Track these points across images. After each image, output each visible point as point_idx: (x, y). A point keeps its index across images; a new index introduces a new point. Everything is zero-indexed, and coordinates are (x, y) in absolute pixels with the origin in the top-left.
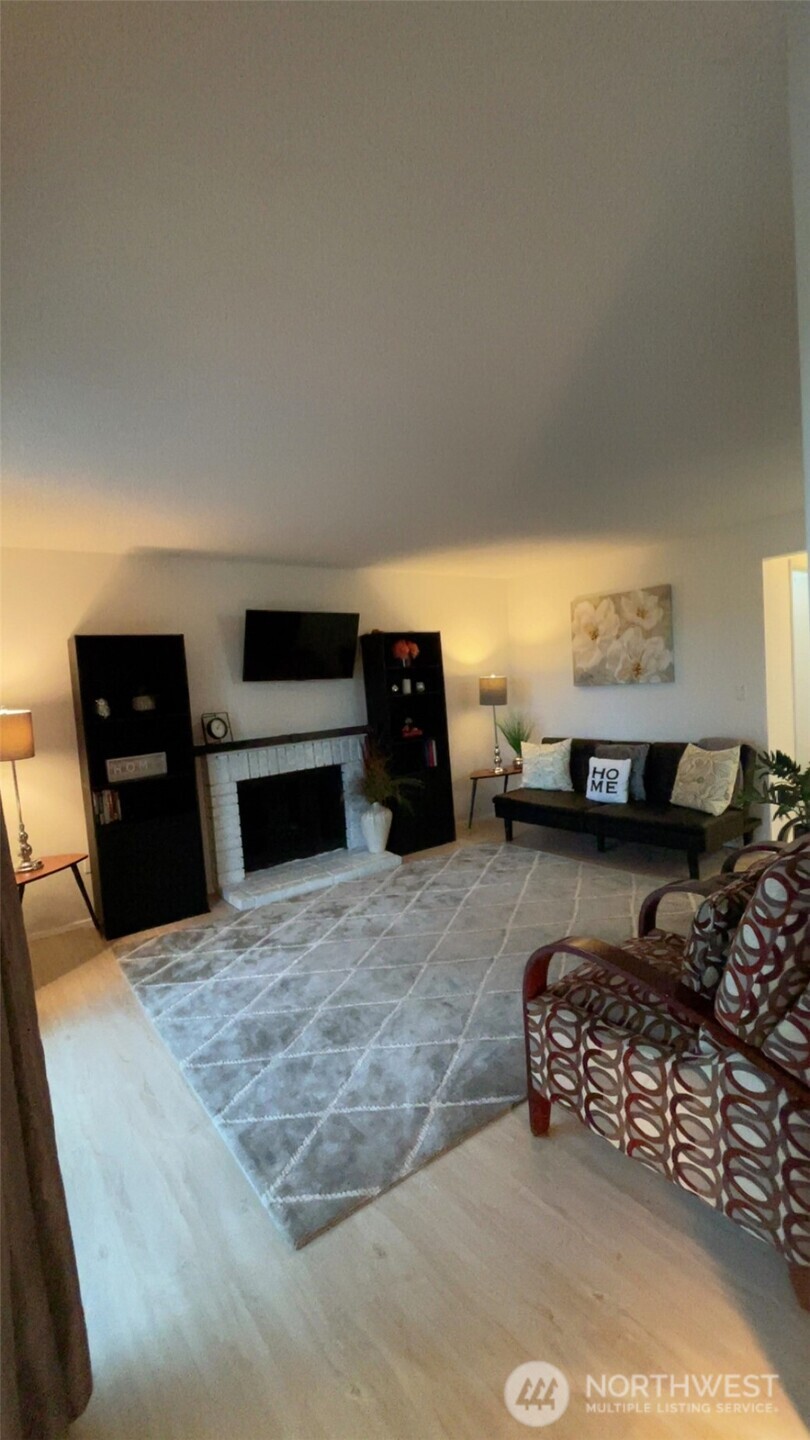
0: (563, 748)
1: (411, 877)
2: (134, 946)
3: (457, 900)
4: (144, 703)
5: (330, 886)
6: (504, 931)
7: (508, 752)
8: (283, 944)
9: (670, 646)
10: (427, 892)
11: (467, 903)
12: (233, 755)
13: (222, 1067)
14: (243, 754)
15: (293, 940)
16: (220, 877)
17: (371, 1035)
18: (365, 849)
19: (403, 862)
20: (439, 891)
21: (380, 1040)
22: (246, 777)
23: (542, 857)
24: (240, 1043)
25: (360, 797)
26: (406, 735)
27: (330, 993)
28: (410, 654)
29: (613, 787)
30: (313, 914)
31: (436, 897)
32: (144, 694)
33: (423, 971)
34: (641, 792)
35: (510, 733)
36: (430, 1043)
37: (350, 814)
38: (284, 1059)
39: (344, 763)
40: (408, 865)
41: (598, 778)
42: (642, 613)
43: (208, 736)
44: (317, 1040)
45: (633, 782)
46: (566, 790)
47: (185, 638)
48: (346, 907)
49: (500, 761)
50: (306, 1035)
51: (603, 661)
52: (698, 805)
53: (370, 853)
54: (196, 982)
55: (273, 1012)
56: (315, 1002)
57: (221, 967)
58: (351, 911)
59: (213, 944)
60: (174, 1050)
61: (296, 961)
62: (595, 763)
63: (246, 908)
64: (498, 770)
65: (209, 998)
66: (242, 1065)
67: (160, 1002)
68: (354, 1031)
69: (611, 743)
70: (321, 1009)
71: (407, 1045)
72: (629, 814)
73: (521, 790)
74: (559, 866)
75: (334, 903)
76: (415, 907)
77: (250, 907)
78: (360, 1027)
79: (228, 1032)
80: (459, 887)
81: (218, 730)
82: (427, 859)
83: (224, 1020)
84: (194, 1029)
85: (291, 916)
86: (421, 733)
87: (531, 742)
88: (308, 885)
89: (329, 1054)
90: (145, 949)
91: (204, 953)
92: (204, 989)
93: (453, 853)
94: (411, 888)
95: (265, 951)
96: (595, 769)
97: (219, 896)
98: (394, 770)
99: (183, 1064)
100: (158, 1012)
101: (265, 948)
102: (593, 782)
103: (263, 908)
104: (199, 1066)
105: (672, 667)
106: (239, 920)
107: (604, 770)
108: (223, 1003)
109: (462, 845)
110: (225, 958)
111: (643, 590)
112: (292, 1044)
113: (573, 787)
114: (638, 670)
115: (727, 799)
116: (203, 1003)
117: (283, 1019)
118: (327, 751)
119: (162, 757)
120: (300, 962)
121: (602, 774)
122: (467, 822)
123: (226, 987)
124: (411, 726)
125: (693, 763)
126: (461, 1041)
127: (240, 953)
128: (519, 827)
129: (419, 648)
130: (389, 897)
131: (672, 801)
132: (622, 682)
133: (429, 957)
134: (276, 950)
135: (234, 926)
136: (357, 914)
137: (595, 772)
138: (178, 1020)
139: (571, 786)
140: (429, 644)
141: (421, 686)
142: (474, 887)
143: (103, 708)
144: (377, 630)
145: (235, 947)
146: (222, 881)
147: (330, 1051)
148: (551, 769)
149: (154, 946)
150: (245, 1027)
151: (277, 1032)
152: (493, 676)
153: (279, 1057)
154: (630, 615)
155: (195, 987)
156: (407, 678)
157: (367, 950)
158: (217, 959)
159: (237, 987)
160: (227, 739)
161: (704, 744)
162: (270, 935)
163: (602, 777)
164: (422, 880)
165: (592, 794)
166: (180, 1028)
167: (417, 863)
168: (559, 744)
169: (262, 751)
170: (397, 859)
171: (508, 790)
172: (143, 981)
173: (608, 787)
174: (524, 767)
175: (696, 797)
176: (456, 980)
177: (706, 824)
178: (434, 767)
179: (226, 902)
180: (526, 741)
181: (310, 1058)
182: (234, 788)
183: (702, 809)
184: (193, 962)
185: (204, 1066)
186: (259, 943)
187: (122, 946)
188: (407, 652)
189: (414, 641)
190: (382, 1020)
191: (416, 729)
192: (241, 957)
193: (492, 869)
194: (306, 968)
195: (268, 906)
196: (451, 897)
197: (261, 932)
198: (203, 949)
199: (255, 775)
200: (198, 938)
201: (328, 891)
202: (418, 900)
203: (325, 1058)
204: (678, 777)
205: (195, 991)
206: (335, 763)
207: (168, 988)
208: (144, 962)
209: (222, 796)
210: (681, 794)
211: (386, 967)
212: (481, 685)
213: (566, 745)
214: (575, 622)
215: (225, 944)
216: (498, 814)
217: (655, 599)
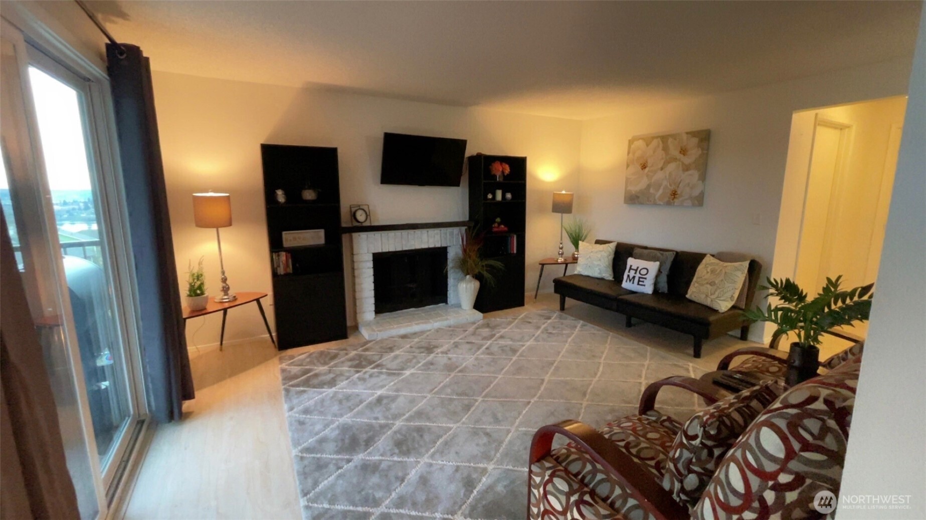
0: (610, 249)
1: (487, 330)
2: (292, 357)
3: (514, 351)
4: (309, 195)
5: (430, 330)
6: (543, 380)
7: (569, 248)
8: (388, 369)
9: (703, 177)
10: (496, 342)
11: (521, 355)
12: (371, 235)
13: (318, 459)
14: (377, 235)
15: (394, 367)
16: (358, 316)
17: (427, 451)
18: (459, 306)
19: (484, 318)
20: (503, 343)
21: (432, 456)
22: (379, 250)
23: (583, 326)
24: (336, 441)
25: (457, 270)
26: (495, 230)
27: (408, 412)
28: (503, 172)
29: (643, 282)
30: (414, 349)
31: (500, 347)
32: (309, 188)
33: (477, 403)
34: (664, 287)
35: (571, 234)
36: (467, 464)
37: (451, 281)
38: (362, 459)
39: (450, 246)
40: (486, 320)
41: (632, 273)
42: (683, 151)
43: (353, 220)
44: (388, 448)
45: (658, 279)
46: (607, 279)
47: (339, 151)
48: (436, 347)
49: (562, 254)
50: (383, 442)
51: (649, 186)
52: (708, 302)
53: (463, 309)
54: (323, 390)
55: (366, 420)
56: (396, 417)
57: (342, 381)
58: (439, 350)
59: (343, 362)
60: (293, 439)
61: (392, 383)
62: (631, 261)
63: (370, 339)
64: (560, 260)
65: (327, 403)
66: (332, 459)
67: (295, 401)
68: (417, 446)
69: (646, 248)
70: (399, 424)
71: (451, 463)
72: (652, 303)
73: (575, 275)
74: (594, 334)
75: (429, 342)
76: (483, 353)
77: (373, 339)
78: (422, 443)
79: (331, 432)
80: (519, 341)
81: (361, 216)
82: (500, 317)
83: (332, 422)
84: (311, 425)
85: (399, 349)
86: (506, 229)
87: (587, 242)
88: (415, 328)
89: (395, 461)
90: (299, 360)
91: (334, 368)
92: (326, 396)
93: (519, 316)
94: (485, 338)
95: (374, 373)
96: (631, 266)
97: (356, 328)
98: (484, 254)
99: (295, 452)
100: (291, 409)
101: (376, 370)
102: (628, 276)
103: (382, 341)
104: (305, 455)
105: (702, 195)
106: (364, 347)
107: (638, 268)
108: (335, 408)
109: (528, 311)
110: (347, 374)
111: (687, 133)
112: (371, 448)
113: (614, 278)
114: (674, 194)
115: (732, 301)
116: (322, 406)
117: (370, 427)
118: (438, 237)
119: (321, 233)
120: (395, 384)
121: (636, 270)
122: (534, 293)
123: (340, 396)
124: (499, 224)
125: (709, 271)
126: (491, 467)
127: (357, 372)
128: (569, 301)
129: (510, 166)
130: (468, 343)
131: (687, 296)
132: (662, 203)
133: (484, 394)
134: (381, 373)
135: (359, 351)
136: (442, 353)
137: (631, 269)
138: (302, 417)
139: (612, 276)
140: (518, 165)
141: (509, 196)
142: (528, 343)
143: (280, 196)
144: (480, 153)
145: (356, 366)
146: (359, 320)
147: (396, 459)
148: (599, 263)
149: (304, 359)
150: (345, 429)
151: (364, 436)
152: (564, 192)
153: (359, 457)
154: (674, 152)
155: (321, 393)
156: (499, 189)
157: (443, 382)
158: (341, 374)
159: (348, 398)
160: (367, 224)
161: (721, 257)
162: (380, 361)
163: (635, 273)
164: (493, 333)
165: (626, 285)
166: (301, 423)
167: (493, 319)
168: (607, 245)
169: (392, 234)
170: (479, 315)
171: (567, 274)
172: (290, 383)
173: (639, 281)
174: (579, 259)
175: (707, 296)
176: (499, 415)
177: (712, 318)
178: (514, 253)
179: (360, 333)
180: (583, 241)
181: (381, 461)
182: (371, 258)
183: (711, 306)
184: (325, 374)
185: (308, 456)
186: (372, 366)
187: (285, 356)
188: (500, 171)
189: (507, 163)
190: (438, 439)
191: (503, 226)
192: (357, 375)
193: (546, 330)
194: (397, 390)
195: (386, 339)
196: (511, 348)
197: (376, 358)
198: (336, 366)
199: (385, 250)
200: (334, 357)
201: (428, 333)
202: (487, 348)
203: (391, 463)
204: (695, 279)
205: (321, 396)
206: (443, 245)
207: (304, 391)
208: (295, 370)
209: (362, 261)
210: (695, 292)
211: (452, 397)
212: (554, 197)
213: (612, 246)
214: (631, 155)
215: (350, 363)
216: (556, 291)
217: (695, 141)
